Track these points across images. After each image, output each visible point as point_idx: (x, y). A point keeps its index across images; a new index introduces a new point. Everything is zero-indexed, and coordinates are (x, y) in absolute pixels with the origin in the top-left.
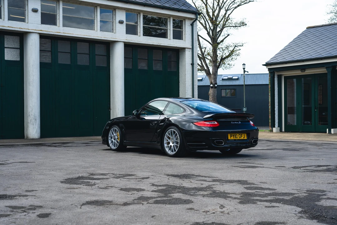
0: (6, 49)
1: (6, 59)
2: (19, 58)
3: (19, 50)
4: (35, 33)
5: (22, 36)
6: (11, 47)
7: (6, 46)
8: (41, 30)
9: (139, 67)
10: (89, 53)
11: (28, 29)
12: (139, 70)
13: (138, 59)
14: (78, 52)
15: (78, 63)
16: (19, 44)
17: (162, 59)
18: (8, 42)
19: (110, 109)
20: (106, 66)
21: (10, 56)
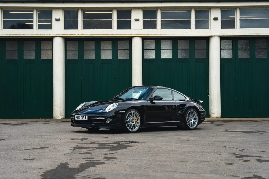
0: (118, 51)
1: (119, 58)
2: (129, 57)
3: (129, 50)
4: (137, 36)
5: (130, 39)
6: (123, 49)
7: (118, 49)
8: (142, 34)
9: (240, 57)
10: (188, 48)
11: (132, 34)
12: (240, 59)
13: (239, 49)
14: (178, 48)
15: (178, 58)
16: (129, 46)
17: (266, 48)
18: (120, 46)
19: (209, 95)
20: (206, 58)
21: (121, 56)
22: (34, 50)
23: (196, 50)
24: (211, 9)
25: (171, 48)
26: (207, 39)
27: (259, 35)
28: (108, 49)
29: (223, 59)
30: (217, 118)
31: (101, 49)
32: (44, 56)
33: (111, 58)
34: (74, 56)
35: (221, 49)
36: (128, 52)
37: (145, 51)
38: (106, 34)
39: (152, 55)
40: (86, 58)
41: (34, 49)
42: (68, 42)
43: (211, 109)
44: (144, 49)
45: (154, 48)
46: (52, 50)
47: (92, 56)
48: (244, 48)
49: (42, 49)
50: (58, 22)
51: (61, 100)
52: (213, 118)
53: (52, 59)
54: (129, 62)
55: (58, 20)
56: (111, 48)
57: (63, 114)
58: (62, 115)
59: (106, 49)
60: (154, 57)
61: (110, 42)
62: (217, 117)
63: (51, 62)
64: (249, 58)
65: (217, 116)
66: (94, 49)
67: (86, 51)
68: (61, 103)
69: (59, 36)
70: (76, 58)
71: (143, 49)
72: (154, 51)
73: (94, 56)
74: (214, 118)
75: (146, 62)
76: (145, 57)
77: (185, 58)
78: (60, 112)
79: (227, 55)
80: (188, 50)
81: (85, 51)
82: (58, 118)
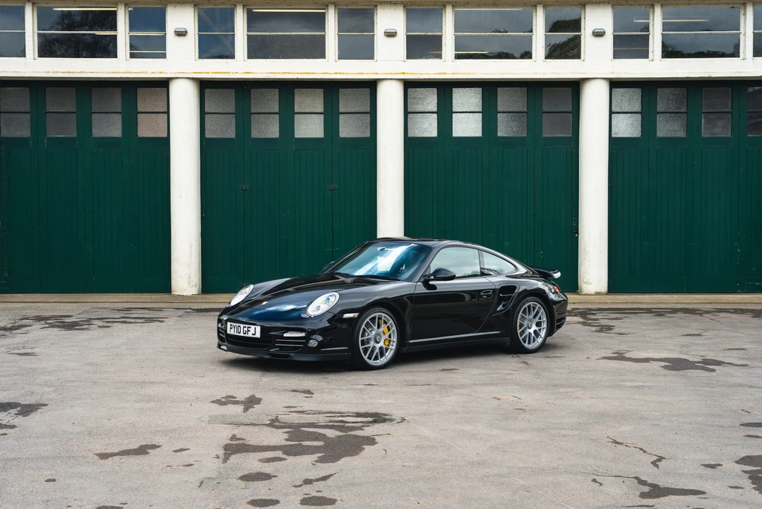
0: (342, 117)
1: (342, 135)
2: (369, 132)
3: (369, 115)
4: (391, 79)
5: (371, 86)
6: (353, 111)
7: (341, 110)
8: (404, 73)
9: (660, 134)
10: (525, 110)
11: (376, 73)
12: (661, 139)
13: (658, 113)
14: (499, 110)
15: (500, 134)
16: (369, 104)
17: (730, 110)
18: (346, 102)
19: (577, 233)
20: (570, 136)
21: (349, 129)
22: (120, 113)
23: (546, 114)
24: (587, 6)
25: (481, 110)
26: (574, 87)
27: (713, 76)
28: (315, 111)
29: (615, 138)
30: (598, 297)
31: (296, 111)
32: (147, 128)
33: (322, 136)
34: (224, 129)
35: (611, 113)
36: (367, 118)
37: (410, 116)
38: (308, 73)
39: (428, 127)
40: (256, 133)
41: (120, 110)
42: (207, 91)
43: (583, 271)
44: (409, 110)
45: (435, 110)
46: (168, 113)
47: (270, 129)
48: (671, 111)
49: (139, 110)
50: (182, 38)
51: (191, 247)
52: (586, 295)
53: (166, 136)
54: (367, 148)
55: (181, 34)
56: (321, 109)
57: (197, 282)
58: (194, 284)
59: (308, 111)
60: (434, 134)
61: (320, 93)
62: (597, 294)
63: (163, 145)
64: (685, 136)
65: (599, 291)
66: (277, 111)
67: (256, 116)
68: (191, 254)
69: (186, 78)
70: (231, 133)
71: (407, 113)
72: (435, 116)
73: (277, 130)
74: (589, 295)
75: (413, 146)
76: (410, 135)
77: (516, 135)
78: (189, 278)
79: (628, 127)
80: (525, 114)
81: (252, 116)
82: (185, 294)
